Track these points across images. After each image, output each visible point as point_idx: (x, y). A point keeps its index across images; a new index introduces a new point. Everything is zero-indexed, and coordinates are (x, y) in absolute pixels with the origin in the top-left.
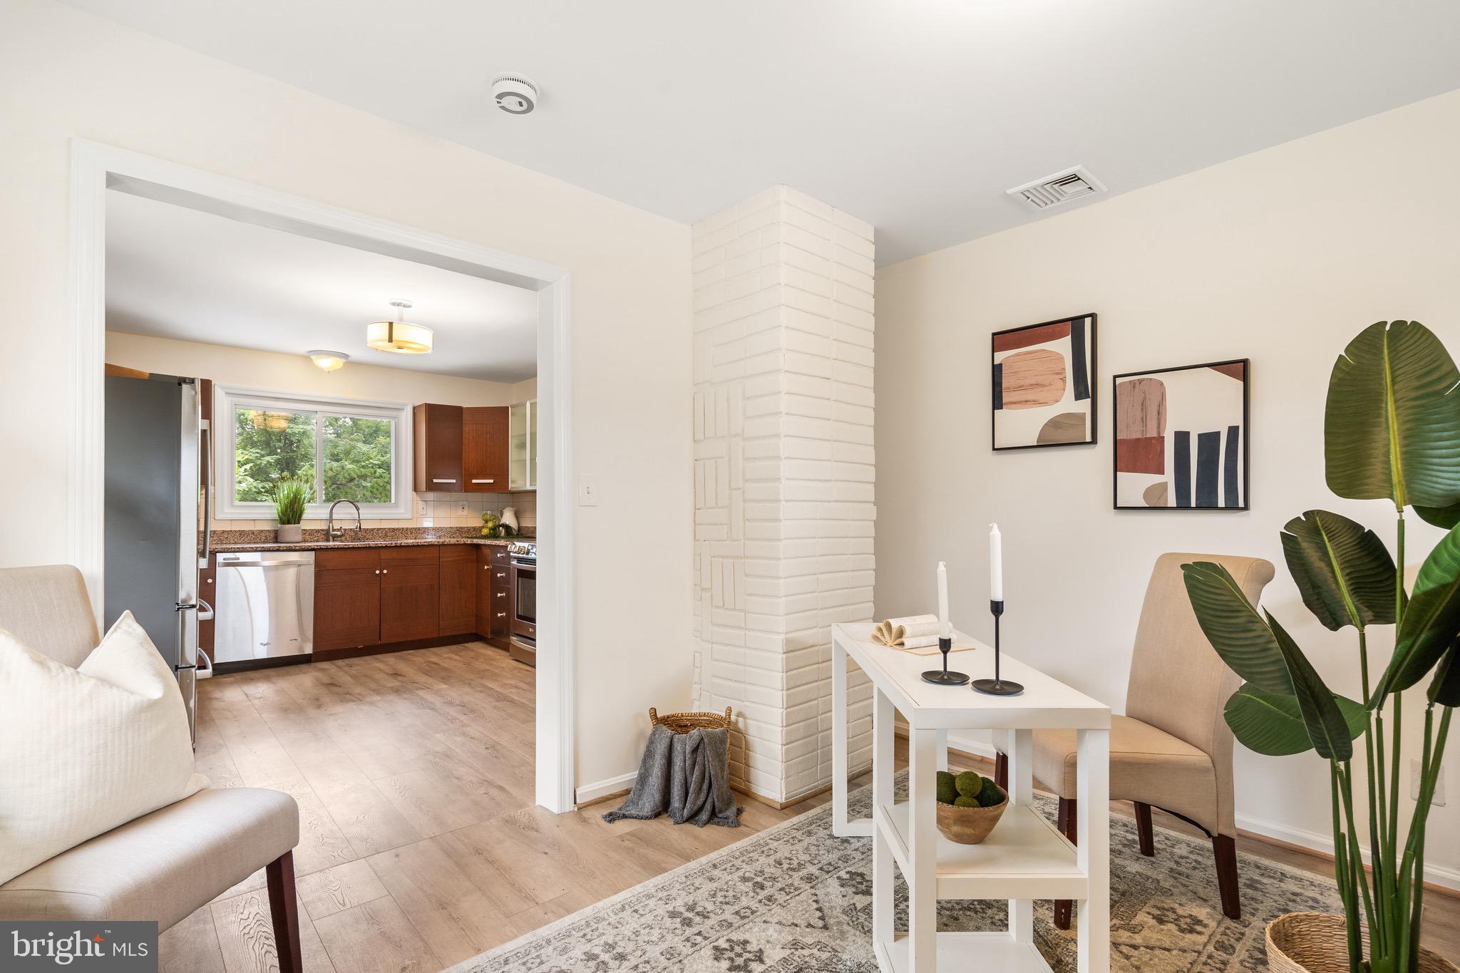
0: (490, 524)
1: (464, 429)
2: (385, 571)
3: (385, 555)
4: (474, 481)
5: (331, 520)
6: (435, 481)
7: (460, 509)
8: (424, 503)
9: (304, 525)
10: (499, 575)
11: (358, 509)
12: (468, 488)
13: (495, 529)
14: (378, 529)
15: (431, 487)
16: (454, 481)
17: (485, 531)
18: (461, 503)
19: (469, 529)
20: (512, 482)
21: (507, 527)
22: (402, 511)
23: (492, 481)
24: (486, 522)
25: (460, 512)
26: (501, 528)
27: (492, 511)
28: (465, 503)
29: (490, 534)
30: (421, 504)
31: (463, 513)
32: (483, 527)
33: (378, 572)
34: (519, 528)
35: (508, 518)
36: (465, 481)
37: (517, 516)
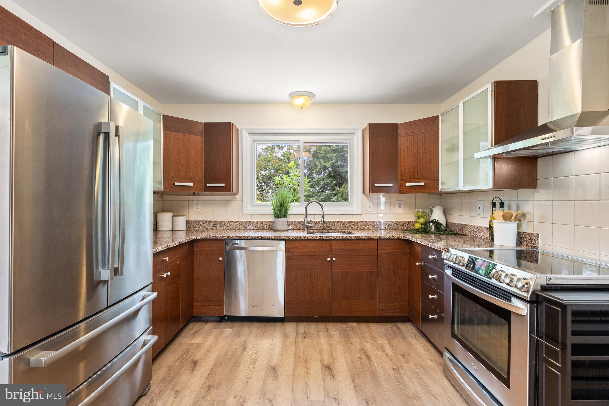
0: (422, 220)
1: (399, 142)
2: (334, 259)
3: (334, 245)
4: (408, 184)
5: (306, 215)
6: (376, 185)
7: (398, 207)
8: (371, 202)
9: (291, 218)
10: (430, 277)
11: (322, 208)
12: (403, 190)
13: (425, 224)
14: (338, 222)
15: (374, 190)
16: (391, 185)
17: (417, 226)
18: (398, 202)
19: (404, 223)
20: (442, 184)
21: (437, 224)
22: (355, 209)
23: (423, 184)
24: (419, 218)
25: (397, 209)
26: (431, 224)
27: (423, 209)
28: (402, 202)
29: (421, 228)
30: (368, 204)
31: (399, 210)
32: (415, 222)
33: (329, 259)
34: (447, 223)
35: (437, 215)
36: (400, 185)
37: (445, 213)
